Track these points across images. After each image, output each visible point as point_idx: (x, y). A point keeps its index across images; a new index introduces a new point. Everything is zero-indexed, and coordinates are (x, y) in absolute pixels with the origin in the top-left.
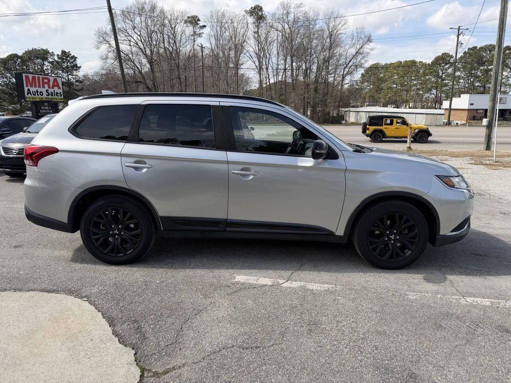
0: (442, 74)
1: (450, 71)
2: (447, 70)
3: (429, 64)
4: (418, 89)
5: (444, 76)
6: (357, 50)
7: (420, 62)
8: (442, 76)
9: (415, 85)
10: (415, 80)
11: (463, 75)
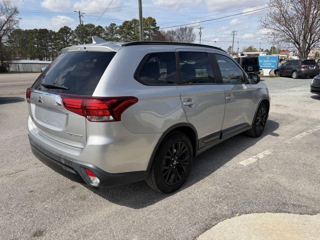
0: (67, 39)
1: (71, 37)
2: (69, 37)
3: (57, 32)
4: (54, 48)
5: (68, 41)
6: (8, 18)
7: (50, 30)
8: (67, 41)
9: (50, 46)
10: (49, 42)
11: (79, 41)
